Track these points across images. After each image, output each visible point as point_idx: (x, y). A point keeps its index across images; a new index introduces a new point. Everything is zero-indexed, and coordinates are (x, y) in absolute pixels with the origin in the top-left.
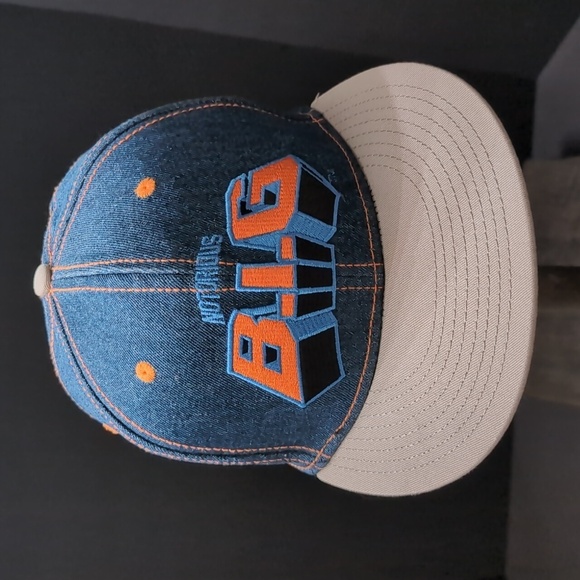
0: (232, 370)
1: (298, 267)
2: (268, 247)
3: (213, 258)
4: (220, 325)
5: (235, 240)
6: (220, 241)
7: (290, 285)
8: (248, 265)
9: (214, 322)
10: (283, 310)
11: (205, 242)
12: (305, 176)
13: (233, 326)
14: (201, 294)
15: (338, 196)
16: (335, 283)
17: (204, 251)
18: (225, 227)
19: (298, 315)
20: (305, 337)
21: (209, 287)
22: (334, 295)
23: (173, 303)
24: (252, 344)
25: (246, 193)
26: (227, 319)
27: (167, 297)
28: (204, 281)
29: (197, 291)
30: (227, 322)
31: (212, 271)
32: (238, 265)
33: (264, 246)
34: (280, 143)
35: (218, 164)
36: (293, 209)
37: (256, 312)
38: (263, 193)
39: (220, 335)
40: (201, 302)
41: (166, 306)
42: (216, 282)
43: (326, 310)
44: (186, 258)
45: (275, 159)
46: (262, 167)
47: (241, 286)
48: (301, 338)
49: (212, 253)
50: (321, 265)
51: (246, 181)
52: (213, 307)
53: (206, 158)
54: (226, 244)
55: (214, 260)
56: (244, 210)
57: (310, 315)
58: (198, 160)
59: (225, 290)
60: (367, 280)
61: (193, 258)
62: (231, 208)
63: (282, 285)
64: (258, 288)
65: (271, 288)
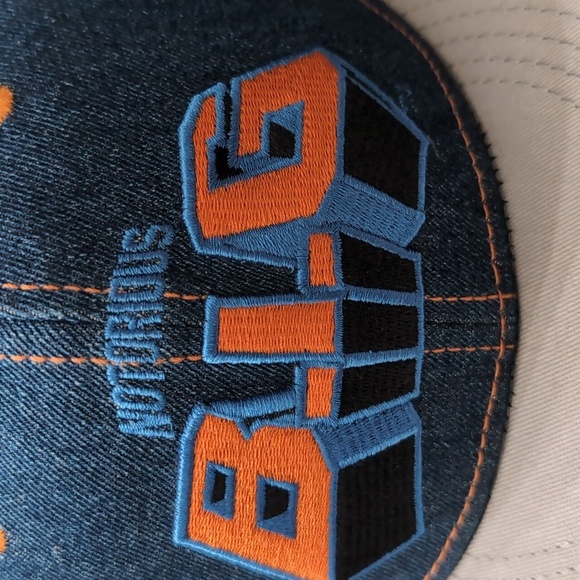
0: (186, 536)
1: (347, 304)
2: (279, 258)
3: (149, 283)
4: (162, 440)
5: (203, 240)
6: (167, 241)
7: (327, 347)
8: (233, 300)
9: (149, 433)
10: (310, 405)
11: (132, 243)
12: (353, 95)
13: (192, 443)
14: (118, 370)
15: (426, 143)
16: (422, 340)
17: (129, 265)
18: (179, 207)
19: (342, 413)
20: (351, 461)
21: (139, 353)
22: (419, 367)
23: (48, 388)
24: (235, 481)
25: (227, 128)
26: (178, 426)
27: (33, 374)
28: (126, 340)
29: (110, 362)
30: (179, 432)
31: (147, 315)
32: (210, 301)
33: (270, 256)
34: (295, 22)
35: (160, 60)
36: (332, 169)
37: (248, 411)
38: (265, 130)
39: (161, 464)
40: (118, 389)
41: (32, 394)
42: (157, 343)
43: (401, 400)
44: (83, 283)
45: (286, 55)
46: (260, 71)
47: (215, 351)
48: (343, 464)
49: (148, 270)
50: (395, 299)
51: (227, 100)
52: (146, 400)
53: (134, 46)
54: (180, 248)
55: (152, 289)
56: (224, 168)
57: (367, 413)
58: (116, 46)
59: (176, 361)
60: (485, 331)
61: (101, 283)
62: (192, 162)
63: (310, 347)
64: (255, 355)
65: (285, 354)
